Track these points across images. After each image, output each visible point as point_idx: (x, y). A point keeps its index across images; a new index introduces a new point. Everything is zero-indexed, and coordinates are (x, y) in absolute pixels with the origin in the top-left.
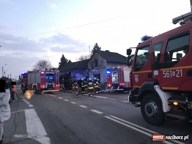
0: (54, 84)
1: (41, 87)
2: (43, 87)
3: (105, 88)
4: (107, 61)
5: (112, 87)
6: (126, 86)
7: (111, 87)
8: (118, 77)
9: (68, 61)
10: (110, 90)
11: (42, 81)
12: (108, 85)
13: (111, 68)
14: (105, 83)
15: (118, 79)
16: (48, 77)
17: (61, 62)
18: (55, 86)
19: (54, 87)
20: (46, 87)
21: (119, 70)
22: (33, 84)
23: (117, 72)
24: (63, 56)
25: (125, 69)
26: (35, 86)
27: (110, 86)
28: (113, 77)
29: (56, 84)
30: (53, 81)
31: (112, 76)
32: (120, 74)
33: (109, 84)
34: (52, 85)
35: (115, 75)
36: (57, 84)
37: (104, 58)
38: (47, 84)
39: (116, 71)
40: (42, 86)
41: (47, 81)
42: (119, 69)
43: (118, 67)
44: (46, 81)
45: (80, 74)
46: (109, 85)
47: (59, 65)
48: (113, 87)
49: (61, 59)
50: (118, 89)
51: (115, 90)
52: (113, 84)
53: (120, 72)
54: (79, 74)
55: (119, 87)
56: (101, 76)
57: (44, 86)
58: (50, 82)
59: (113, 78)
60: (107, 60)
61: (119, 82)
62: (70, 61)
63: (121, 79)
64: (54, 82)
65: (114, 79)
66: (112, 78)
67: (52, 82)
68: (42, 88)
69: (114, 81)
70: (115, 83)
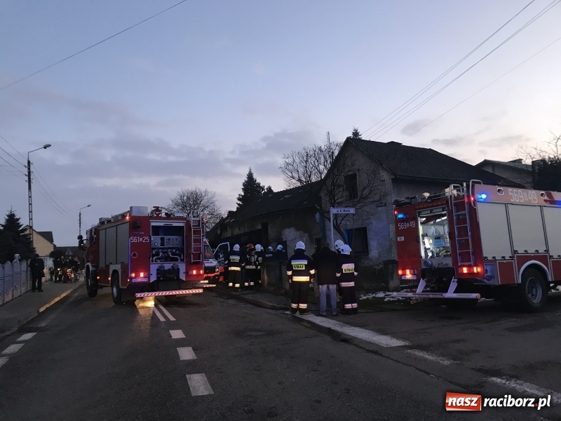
0: (182, 267)
1: (131, 278)
2: (139, 280)
3: (387, 282)
4: (393, 177)
5: (422, 284)
6: (490, 278)
7: (418, 281)
8: (451, 234)
9: (263, 189)
10: (410, 295)
11: (134, 255)
12: (400, 272)
13: (414, 198)
14: (387, 263)
15: (448, 245)
16: (162, 239)
17: (243, 194)
18: (187, 273)
19: (183, 277)
20: (153, 278)
21: (455, 204)
22: (111, 266)
23: (444, 216)
24: (250, 176)
25: (484, 196)
26: (115, 272)
27: (409, 275)
28: (423, 236)
29: (190, 266)
30: (180, 256)
31: (421, 233)
32: (461, 220)
33: (404, 270)
34: (176, 271)
35: (432, 230)
36: (197, 264)
37: (381, 164)
38: (154, 268)
39: (437, 211)
40: (133, 275)
41: (157, 254)
42: (456, 198)
43: (447, 190)
44: (153, 256)
45: (298, 229)
46: (408, 271)
47: (239, 202)
48: (425, 284)
49: (244, 184)
50: (450, 294)
51: (438, 296)
52: (423, 267)
53: (458, 210)
54: (292, 229)
55: (453, 285)
56: (370, 234)
57: (142, 275)
58: (167, 259)
59: (426, 240)
60: (394, 174)
61: (455, 262)
62: (270, 189)
63: (464, 245)
64: (182, 260)
65: (428, 246)
66: (419, 242)
67: (177, 260)
68: (134, 281)
69: (430, 254)
70: (435, 263)
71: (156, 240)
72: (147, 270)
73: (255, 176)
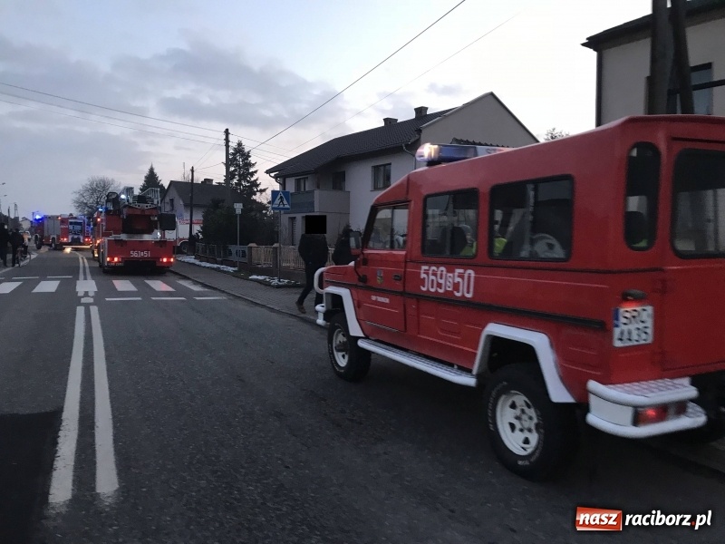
0: (82, 238)
11: (62, 232)
16: (73, 227)
18: (84, 240)
19: (81, 241)
20: (70, 241)
22: (51, 235)
24: (152, 170)
26: (53, 238)
29: (85, 237)
30: (81, 233)
34: (79, 239)
36: (88, 237)
38: (70, 237)
44: (70, 233)
49: (146, 177)
58: (75, 234)
64: (82, 235)
67: (79, 235)
68: (62, 241)
71: (71, 227)
72: (67, 238)
73: (155, 171)
